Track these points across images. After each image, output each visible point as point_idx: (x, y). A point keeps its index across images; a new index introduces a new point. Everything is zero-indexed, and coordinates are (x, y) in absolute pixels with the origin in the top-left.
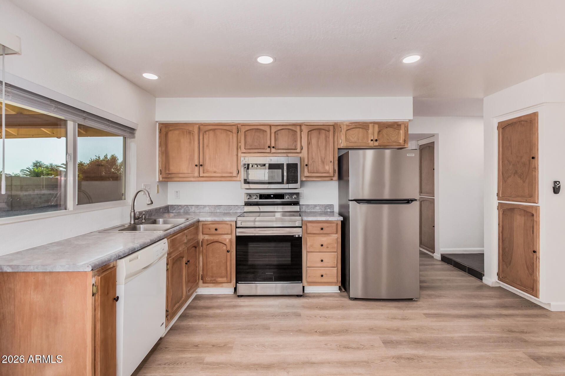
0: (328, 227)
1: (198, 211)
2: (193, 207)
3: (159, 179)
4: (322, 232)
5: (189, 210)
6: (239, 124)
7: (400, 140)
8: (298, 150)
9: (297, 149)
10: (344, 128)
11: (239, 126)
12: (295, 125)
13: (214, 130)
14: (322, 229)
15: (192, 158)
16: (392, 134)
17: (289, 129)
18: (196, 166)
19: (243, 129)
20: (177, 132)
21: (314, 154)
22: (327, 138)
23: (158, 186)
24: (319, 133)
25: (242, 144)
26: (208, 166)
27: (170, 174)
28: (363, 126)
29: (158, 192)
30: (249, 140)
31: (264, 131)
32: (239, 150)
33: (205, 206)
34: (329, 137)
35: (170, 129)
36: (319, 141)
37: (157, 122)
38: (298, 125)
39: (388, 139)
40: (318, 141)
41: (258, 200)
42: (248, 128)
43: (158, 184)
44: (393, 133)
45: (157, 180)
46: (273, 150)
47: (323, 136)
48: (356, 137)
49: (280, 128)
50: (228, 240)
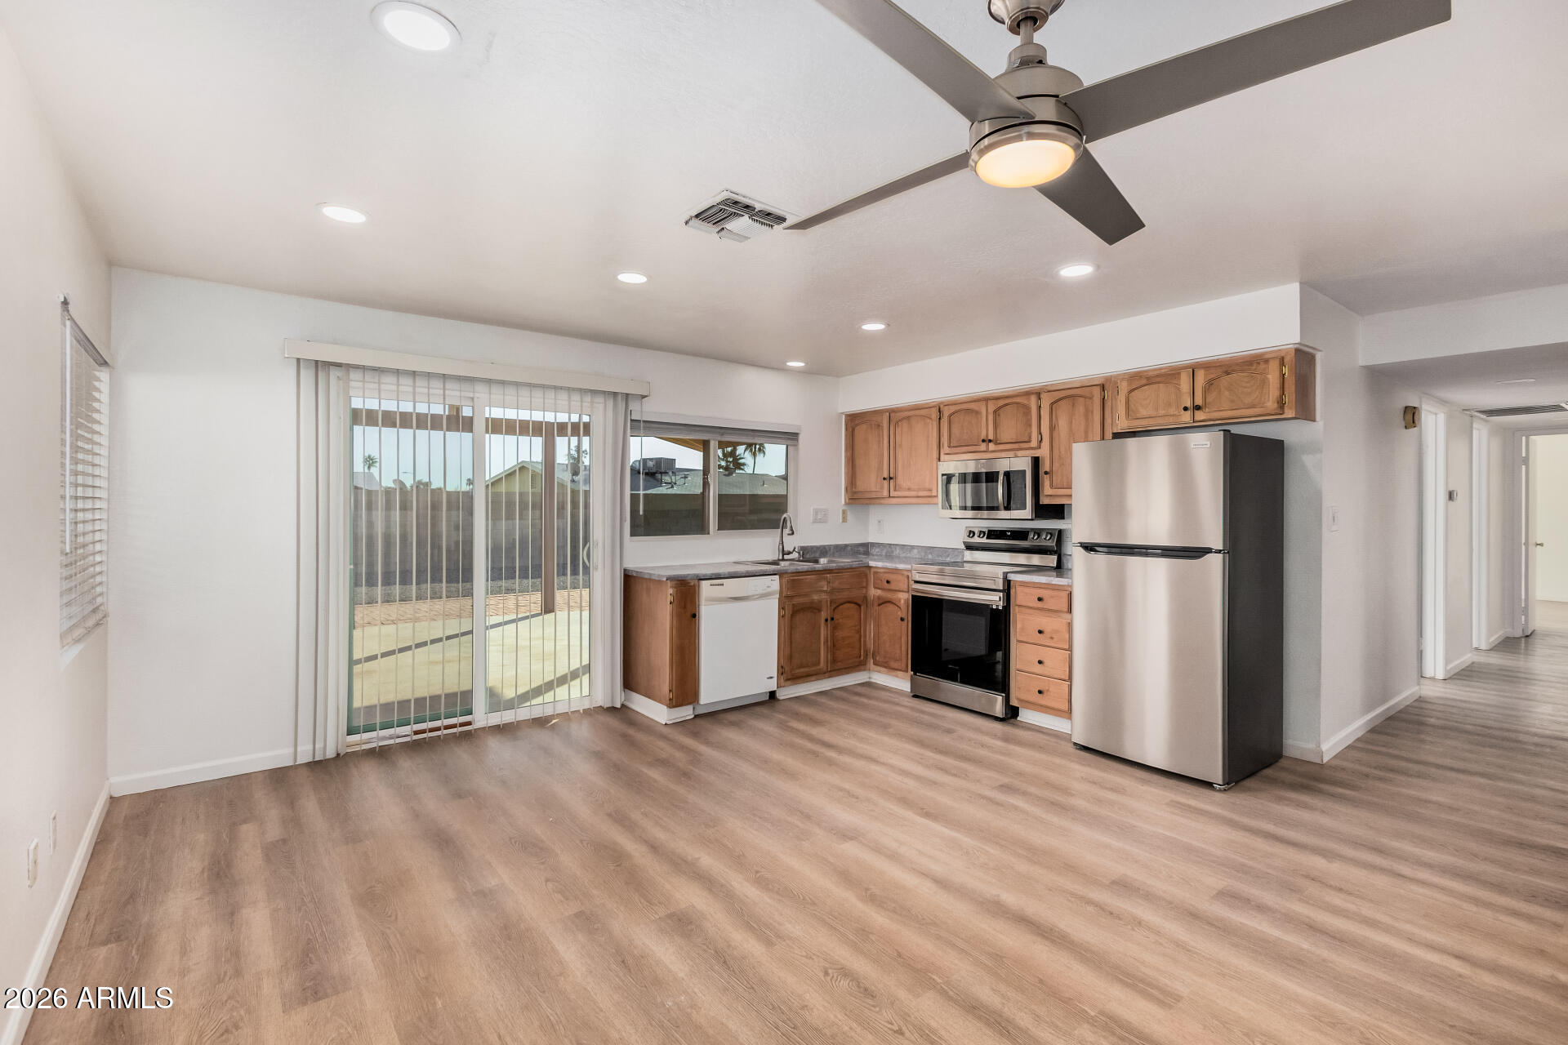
0: (1052, 597)
1: (904, 555)
2: (898, 548)
3: (845, 502)
4: (1040, 604)
5: (892, 552)
6: (942, 403)
7: (1269, 400)
8: (1034, 443)
9: (1029, 442)
10: (1124, 387)
11: (942, 406)
12: (1027, 394)
13: (908, 418)
14: (1040, 599)
15: (880, 468)
16: (1245, 387)
17: (1017, 403)
18: (884, 479)
19: (946, 412)
20: (864, 426)
21: (1063, 450)
22: (1088, 413)
23: (844, 512)
24: (1073, 405)
25: (945, 440)
26: (900, 480)
27: (855, 493)
28: (1168, 376)
29: (844, 520)
30: (956, 430)
31: (977, 413)
32: (942, 450)
33: (913, 547)
34: (1092, 412)
35: (857, 422)
36: (1074, 421)
37: (843, 413)
38: (1033, 393)
39: (1233, 401)
40: (1071, 422)
41: (984, 540)
42: (953, 409)
43: (844, 508)
44: (1248, 385)
45: (843, 502)
46: (992, 446)
47: (1080, 409)
48: (1151, 404)
49: (1001, 402)
50: (902, 601)
